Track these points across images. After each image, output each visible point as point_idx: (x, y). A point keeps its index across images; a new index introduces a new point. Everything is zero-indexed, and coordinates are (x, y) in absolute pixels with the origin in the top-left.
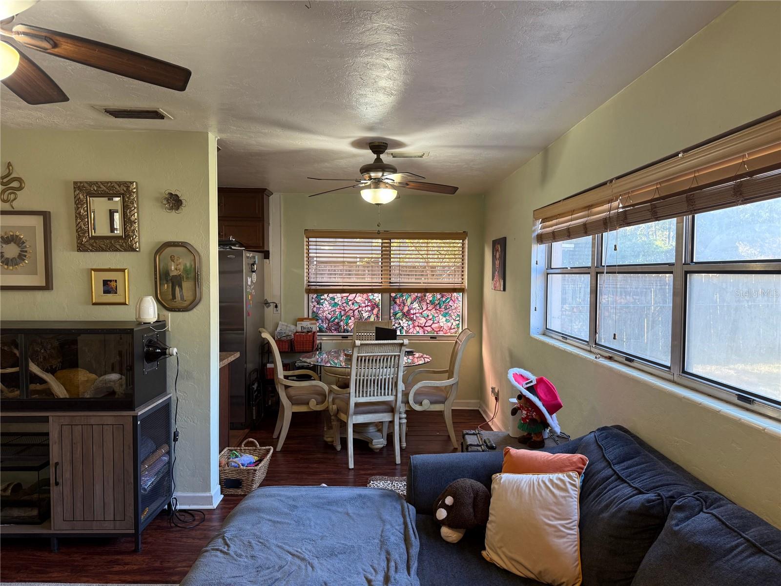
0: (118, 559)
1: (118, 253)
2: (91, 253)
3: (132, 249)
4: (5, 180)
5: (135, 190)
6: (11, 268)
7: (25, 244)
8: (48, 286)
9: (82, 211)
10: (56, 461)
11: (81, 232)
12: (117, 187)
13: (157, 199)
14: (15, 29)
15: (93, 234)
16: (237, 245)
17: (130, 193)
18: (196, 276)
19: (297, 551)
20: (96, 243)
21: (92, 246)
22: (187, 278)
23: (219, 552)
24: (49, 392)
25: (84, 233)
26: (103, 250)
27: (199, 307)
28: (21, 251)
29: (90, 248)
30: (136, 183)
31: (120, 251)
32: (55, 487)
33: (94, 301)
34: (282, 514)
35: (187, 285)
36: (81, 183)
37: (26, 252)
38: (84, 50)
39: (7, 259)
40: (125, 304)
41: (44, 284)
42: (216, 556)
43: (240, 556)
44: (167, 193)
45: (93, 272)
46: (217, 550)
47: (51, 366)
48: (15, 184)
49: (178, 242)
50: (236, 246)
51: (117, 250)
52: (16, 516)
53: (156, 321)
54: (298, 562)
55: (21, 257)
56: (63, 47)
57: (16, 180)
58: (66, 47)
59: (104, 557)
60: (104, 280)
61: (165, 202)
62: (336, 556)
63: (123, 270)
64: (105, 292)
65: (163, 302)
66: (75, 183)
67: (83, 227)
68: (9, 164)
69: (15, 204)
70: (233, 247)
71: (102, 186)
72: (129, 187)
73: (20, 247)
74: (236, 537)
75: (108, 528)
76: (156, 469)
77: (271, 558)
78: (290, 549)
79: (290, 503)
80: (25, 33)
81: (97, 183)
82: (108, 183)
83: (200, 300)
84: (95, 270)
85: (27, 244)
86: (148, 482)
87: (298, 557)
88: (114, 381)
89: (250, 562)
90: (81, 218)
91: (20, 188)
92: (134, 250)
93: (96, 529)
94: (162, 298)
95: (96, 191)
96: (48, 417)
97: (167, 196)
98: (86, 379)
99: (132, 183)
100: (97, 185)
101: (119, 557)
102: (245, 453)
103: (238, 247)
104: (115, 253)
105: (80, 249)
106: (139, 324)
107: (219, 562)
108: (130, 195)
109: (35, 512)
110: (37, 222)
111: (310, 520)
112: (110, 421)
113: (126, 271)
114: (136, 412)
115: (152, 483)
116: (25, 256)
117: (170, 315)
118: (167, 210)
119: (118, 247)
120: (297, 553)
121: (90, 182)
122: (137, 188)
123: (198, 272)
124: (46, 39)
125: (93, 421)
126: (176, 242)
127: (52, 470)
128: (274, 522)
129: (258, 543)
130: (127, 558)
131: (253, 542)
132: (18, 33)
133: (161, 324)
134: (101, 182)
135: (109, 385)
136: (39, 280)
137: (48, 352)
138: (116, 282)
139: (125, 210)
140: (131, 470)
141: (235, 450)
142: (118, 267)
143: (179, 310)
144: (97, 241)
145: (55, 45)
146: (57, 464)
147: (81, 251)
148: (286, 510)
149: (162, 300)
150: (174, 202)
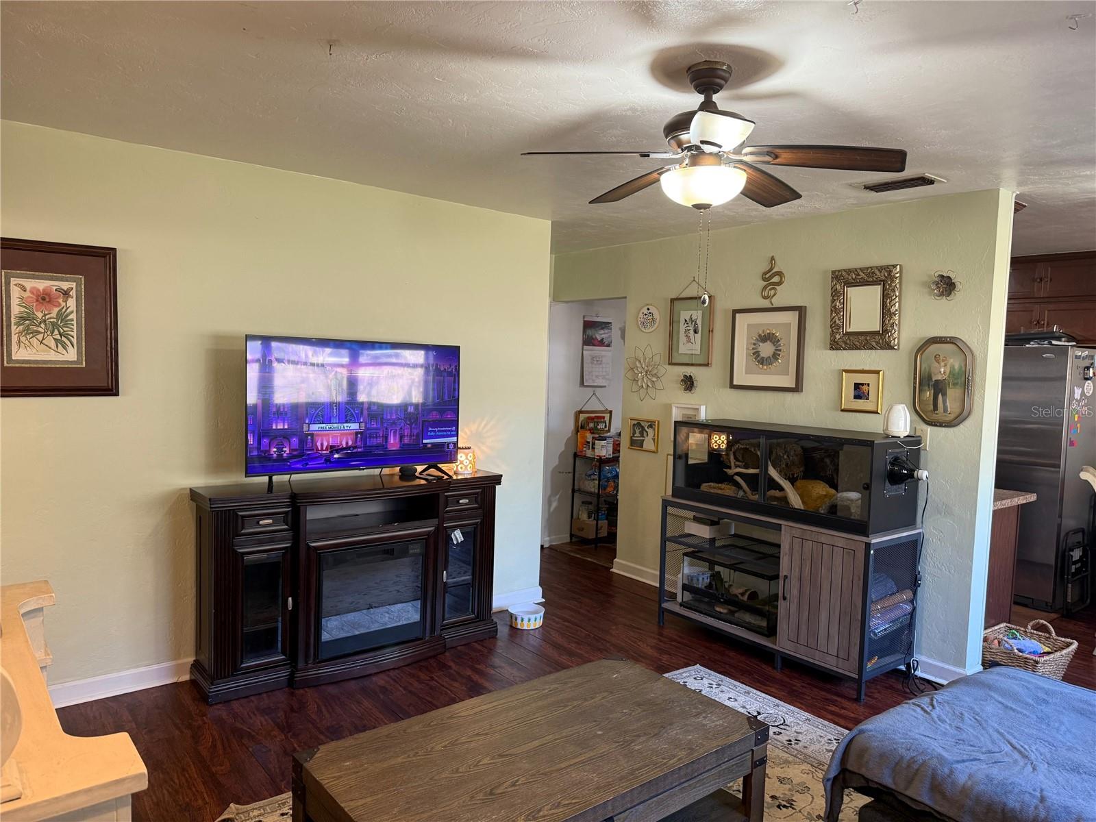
0: (836, 700)
1: (873, 352)
2: (844, 351)
3: (889, 347)
4: (767, 276)
5: (898, 275)
6: (765, 367)
7: (779, 343)
8: (797, 388)
9: (838, 304)
10: (785, 574)
11: (835, 327)
12: (878, 273)
13: (925, 284)
14: (744, 152)
15: (848, 330)
16: (1063, 339)
17: (892, 278)
18: (965, 381)
19: (1022, 747)
20: (850, 340)
21: (846, 343)
22: (955, 384)
23: (920, 709)
24: (785, 499)
25: (838, 329)
26: (857, 348)
27: (968, 423)
28: (776, 350)
29: (843, 346)
30: (900, 266)
31: (876, 349)
32: (783, 601)
33: (843, 408)
34: (1022, 703)
35: (953, 394)
36: (839, 271)
37: (780, 350)
38: (800, 155)
39: (763, 358)
40: (877, 413)
41: (794, 386)
42: (915, 711)
43: (943, 721)
44: (937, 274)
45: (844, 373)
46: (919, 706)
47: (793, 475)
48: (776, 279)
49: (945, 337)
50: (1060, 341)
51: (872, 348)
52: (747, 621)
53: (907, 436)
54: (1016, 756)
55: (775, 356)
56: (783, 156)
57: (777, 275)
58: (785, 156)
59: (823, 693)
60: (855, 384)
61: (934, 287)
62: (1079, 773)
63: (878, 372)
64: (857, 397)
65: (921, 413)
66: (833, 272)
67: (837, 321)
68: (772, 259)
69: (774, 300)
70: (1054, 342)
71: (861, 273)
72: (891, 271)
73: (775, 345)
74: (948, 703)
75: (830, 663)
76: (893, 615)
77: (982, 739)
78: (1014, 741)
79: (1039, 695)
80: (751, 153)
81: (856, 270)
82: (867, 269)
83: (969, 414)
84: (847, 371)
85: (781, 343)
86: (879, 625)
87: (1020, 752)
88: (852, 500)
89: (953, 731)
90: (837, 309)
91: (780, 283)
92: (892, 348)
93: (817, 659)
94: (920, 408)
95: (854, 280)
96: (781, 525)
97: (937, 279)
98: (824, 493)
99: (895, 266)
100: (856, 273)
101: (839, 699)
102: (1031, 637)
103: (1064, 342)
104: (870, 351)
105: (832, 347)
106: (887, 437)
107: (915, 717)
108: (892, 281)
109: (764, 624)
110: (791, 318)
111: (1062, 723)
112: (841, 543)
113: (881, 373)
114: (870, 539)
115: (885, 630)
116: (779, 355)
117: (929, 429)
118: (938, 298)
119: (874, 344)
120: (1020, 748)
121: (849, 270)
122: (901, 271)
123: (969, 376)
124: (768, 154)
125: (823, 539)
126: (943, 337)
127: (781, 582)
128: (1007, 707)
129: (973, 719)
130: (847, 704)
131: (966, 715)
132: (746, 154)
133: (914, 441)
134: (860, 269)
135: (845, 503)
136: (789, 382)
137: (791, 458)
138: (869, 386)
139: (885, 300)
140: (859, 605)
141: (1017, 630)
142: (873, 369)
143: (941, 425)
144: (851, 338)
145: (776, 157)
146: (786, 577)
147: (833, 349)
148: (1030, 701)
149: (921, 410)
150: (946, 286)
